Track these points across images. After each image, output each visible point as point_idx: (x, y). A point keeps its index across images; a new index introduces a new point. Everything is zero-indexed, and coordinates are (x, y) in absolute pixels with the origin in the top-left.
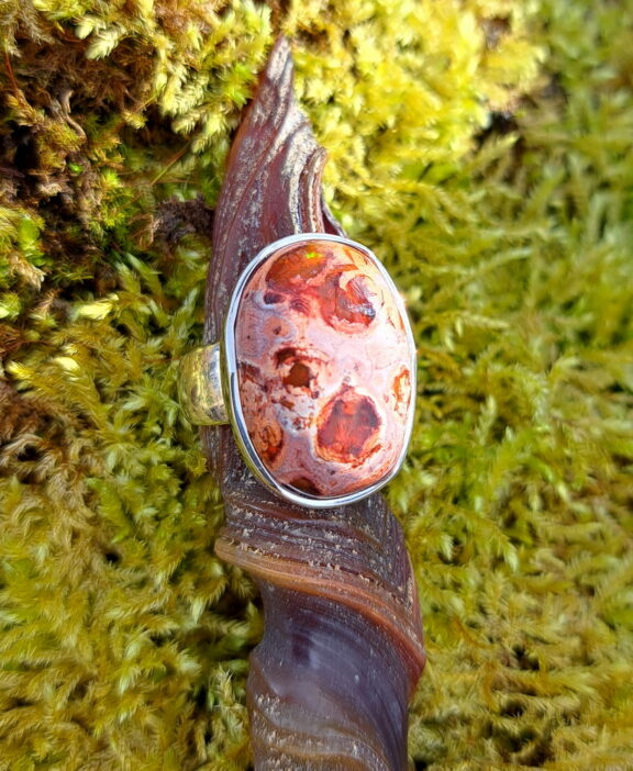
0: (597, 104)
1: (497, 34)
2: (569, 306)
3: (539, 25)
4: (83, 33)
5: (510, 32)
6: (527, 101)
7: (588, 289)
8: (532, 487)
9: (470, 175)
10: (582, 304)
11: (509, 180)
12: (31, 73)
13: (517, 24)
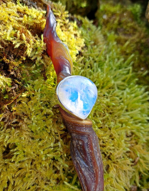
0: (92, 48)
4: (14, 43)
5: (77, 37)
6: (82, 48)
7: (97, 79)
13: (78, 35)
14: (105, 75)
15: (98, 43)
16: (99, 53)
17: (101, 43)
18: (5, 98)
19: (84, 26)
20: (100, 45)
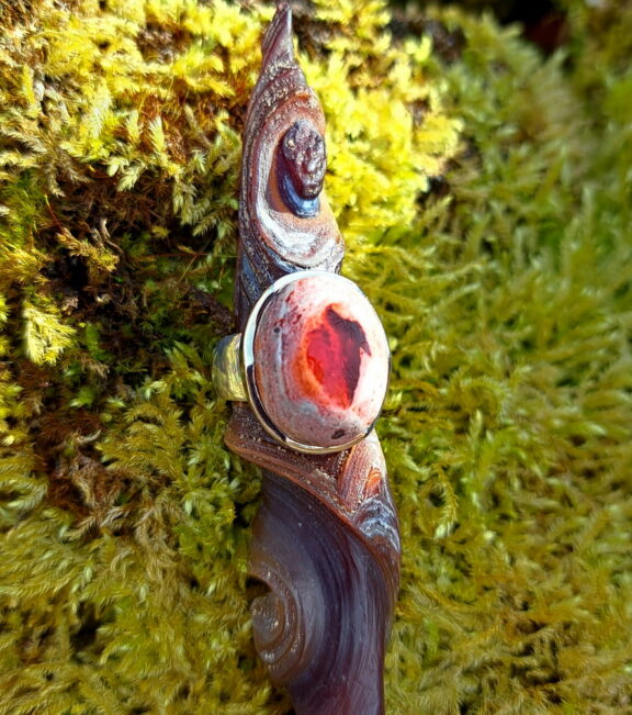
0: (505, 157)
1: (422, 113)
2: (511, 323)
3: (452, 100)
5: (430, 111)
6: (453, 164)
7: (524, 308)
8: (512, 471)
9: (419, 232)
10: (522, 319)
11: (447, 230)
12: (73, 208)
13: (435, 104)
14: (565, 285)
15: (542, 127)
16: (538, 181)
17: (554, 129)
18: (75, 403)
19: (475, 56)
20: (550, 139)
